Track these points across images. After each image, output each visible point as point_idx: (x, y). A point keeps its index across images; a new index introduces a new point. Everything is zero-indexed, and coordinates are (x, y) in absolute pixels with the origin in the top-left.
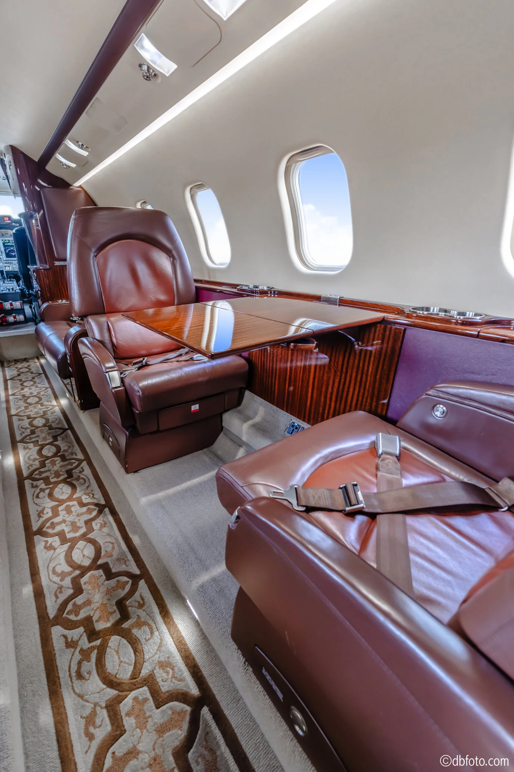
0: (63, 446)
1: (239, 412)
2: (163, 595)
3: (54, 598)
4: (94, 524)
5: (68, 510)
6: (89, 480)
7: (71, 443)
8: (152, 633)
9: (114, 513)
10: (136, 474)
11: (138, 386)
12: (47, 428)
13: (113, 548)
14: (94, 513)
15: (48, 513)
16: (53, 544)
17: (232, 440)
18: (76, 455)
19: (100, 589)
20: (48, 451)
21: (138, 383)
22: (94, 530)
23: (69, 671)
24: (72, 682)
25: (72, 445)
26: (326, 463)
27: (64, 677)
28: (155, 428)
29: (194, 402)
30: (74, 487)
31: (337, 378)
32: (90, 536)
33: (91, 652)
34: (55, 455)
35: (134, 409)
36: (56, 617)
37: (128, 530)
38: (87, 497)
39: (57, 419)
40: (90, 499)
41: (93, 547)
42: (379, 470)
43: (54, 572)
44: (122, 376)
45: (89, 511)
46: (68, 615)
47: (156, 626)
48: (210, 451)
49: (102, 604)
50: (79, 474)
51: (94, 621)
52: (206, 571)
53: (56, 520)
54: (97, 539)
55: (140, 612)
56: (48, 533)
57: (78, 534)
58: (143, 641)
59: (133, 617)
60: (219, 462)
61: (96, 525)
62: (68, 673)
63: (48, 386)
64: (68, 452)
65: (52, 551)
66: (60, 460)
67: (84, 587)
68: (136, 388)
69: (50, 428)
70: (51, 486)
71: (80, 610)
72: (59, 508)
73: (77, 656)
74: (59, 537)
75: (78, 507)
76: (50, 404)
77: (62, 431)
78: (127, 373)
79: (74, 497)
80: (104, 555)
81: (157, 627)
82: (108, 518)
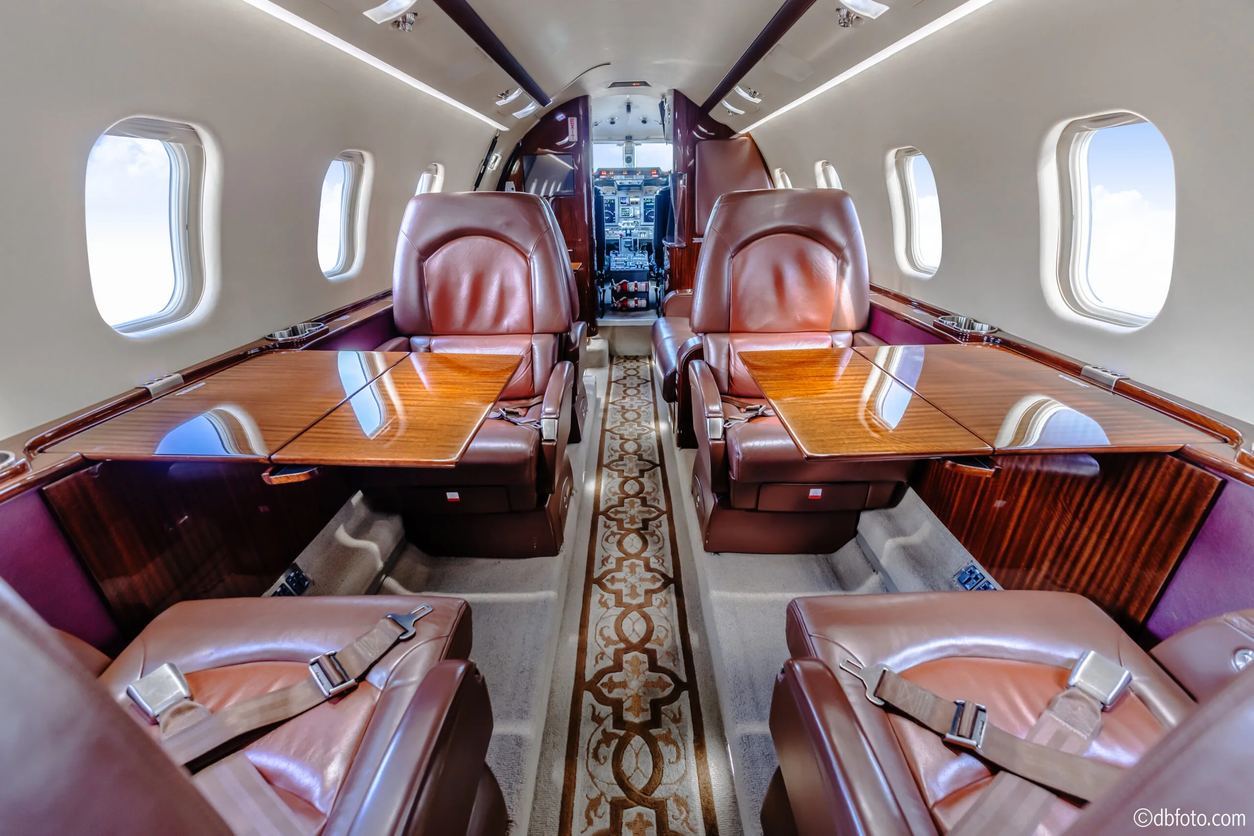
0: (648, 487)
1: (889, 518)
2: (705, 723)
3: (594, 662)
4: (654, 596)
5: (633, 568)
6: (664, 540)
7: (657, 485)
8: (678, 758)
9: (679, 594)
10: (716, 556)
11: (740, 446)
12: (637, 457)
13: (666, 636)
14: (658, 585)
15: (612, 565)
16: (608, 602)
17: (865, 557)
18: (658, 503)
19: (639, 677)
20: (631, 488)
21: (741, 443)
22: (652, 605)
23: (589, 744)
24: (588, 757)
25: (658, 488)
26: (958, 657)
27: (582, 747)
28: (752, 505)
29: (817, 484)
30: (645, 543)
31: (1064, 524)
32: (645, 610)
33: (612, 739)
34: (636, 495)
35: (730, 473)
36: (591, 682)
37: (688, 623)
38: (657, 561)
39: (650, 449)
40: (658, 564)
41: (645, 625)
42: (1052, 710)
43: (601, 634)
44: (725, 426)
45: (654, 580)
46: (602, 687)
47: (685, 752)
48: (827, 560)
49: (636, 694)
50: (655, 529)
51: (624, 708)
52: (759, 721)
53: (618, 575)
54: (652, 617)
55: (673, 726)
56: (606, 586)
57: (634, 602)
58: (666, 761)
59: (664, 727)
60: (834, 582)
61: (656, 600)
62: (586, 746)
63: (651, 400)
64: (651, 495)
65: (605, 609)
66: (640, 503)
67: (625, 665)
68: (737, 448)
69: (640, 458)
70: (623, 532)
71: (614, 688)
72: (624, 562)
73: (598, 735)
74: (616, 597)
75: (644, 570)
76: (648, 425)
77: (651, 465)
78: (733, 423)
79: (643, 555)
80: (654, 640)
81: (685, 755)
82: (670, 597)
